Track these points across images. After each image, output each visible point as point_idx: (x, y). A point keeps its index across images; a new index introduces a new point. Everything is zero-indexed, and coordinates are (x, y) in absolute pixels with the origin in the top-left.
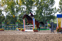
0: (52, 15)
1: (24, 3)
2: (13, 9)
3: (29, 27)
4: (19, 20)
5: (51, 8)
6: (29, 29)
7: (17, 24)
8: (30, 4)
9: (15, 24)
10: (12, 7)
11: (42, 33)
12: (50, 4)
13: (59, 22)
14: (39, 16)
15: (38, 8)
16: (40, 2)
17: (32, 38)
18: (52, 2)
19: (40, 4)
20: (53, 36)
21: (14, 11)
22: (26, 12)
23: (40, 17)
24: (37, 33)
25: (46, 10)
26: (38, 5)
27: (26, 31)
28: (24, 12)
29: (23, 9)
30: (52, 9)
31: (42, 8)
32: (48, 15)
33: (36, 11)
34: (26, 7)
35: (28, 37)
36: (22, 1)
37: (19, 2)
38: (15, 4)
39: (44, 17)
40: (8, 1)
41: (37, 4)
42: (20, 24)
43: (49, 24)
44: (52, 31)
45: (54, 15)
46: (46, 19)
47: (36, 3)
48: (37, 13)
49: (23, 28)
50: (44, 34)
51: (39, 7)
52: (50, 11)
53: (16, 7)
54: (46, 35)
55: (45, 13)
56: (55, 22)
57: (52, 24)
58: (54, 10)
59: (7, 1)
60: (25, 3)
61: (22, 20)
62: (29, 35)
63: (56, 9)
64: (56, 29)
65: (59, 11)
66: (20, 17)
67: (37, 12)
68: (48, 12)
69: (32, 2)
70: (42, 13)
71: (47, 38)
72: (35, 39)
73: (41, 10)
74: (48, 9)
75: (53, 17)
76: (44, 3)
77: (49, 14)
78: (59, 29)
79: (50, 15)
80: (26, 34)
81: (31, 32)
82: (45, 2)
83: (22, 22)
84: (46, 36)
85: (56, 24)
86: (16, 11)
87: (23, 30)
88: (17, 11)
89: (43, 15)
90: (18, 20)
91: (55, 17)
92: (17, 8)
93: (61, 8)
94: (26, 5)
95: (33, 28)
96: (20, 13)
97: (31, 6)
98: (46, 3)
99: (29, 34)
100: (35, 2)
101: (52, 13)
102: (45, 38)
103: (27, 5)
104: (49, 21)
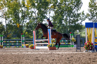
0: (77, 24)
1: (33, 5)
2: (16, 15)
3: (41, 42)
4: (27, 31)
5: (76, 13)
6: (42, 45)
7: (23, 38)
8: (43, 6)
9: (20, 37)
10: (15, 12)
11: (63, 52)
12: (75, 6)
13: (89, 34)
14: (58, 25)
15: (55, 13)
16: (59, 3)
17: (46, 60)
18: (78, 3)
19: (59, 6)
20: (79, 56)
21: (19, 18)
22: (37, 19)
23: (59, 27)
24: (54, 52)
25: (69, 15)
26: (57, 7)
27: (38, 49)
28: (34, 19)
29: (32, 14)
30: (79, 15)
31: (62, 13)
32: (72, 23)
33: (53, 17)
34: (37, 11)
35: (40, 59)
36: (30, 1)
37: (26, 3)
38: (21, 6)
39: (65, 27)
40: (9, 2)
41: (55, 6)
42: (28, 37)
43: (74, 37)
44: (77, 49)
45: (81, 23)
46: (69, 29)
47: (53, 5)
48: (55, 20)
49: (33, 43)
50: (66, 53)
51: (57, 11)
52: (74, 17)
53: (22, 10)
54: (69, 54)
55: (67, 20)
56: (83, 35)
57: (77, 37)
58: (81, 15)
59: (7, 1)
60: (36, 4)
61: (30, 32)
62: (41, 55)
63: (83, 14)
64: (84, 45)
65: (89, 17)
66: (27, 27)
67: (55, 18)
68: (72, 19)
69: (47, 4)
70: (63, 21)
71: (70, 60)
72: (51, 62)
73: (61, 15)
74: (72, 14)
75: (79, 27)
76: (66, 5)
77: (74, 21)
78: (89, 45)
79: (75, 24)
80: (37, 53)
81: (45, 51)
82: (67, 3)
83: (32, 35)
84: (68, 56)
85: (84, 38)
86: (22, 16)
87: (33, 48)
88: (24, 17)
89: (63, 23)
90: (24, 32)
91: (83, 27)
92: (23, 13)
93: (91, 13)
94: (37, 8)
95: (48, 44)
96: (28, 21)
97: (45, 9)
98: (69, 4)
99: (41, 53)
100: (51, 3)
101: (77, 20)
102: (67, 59)
103: (39, 8)
104: (74, 33)
